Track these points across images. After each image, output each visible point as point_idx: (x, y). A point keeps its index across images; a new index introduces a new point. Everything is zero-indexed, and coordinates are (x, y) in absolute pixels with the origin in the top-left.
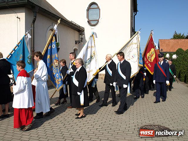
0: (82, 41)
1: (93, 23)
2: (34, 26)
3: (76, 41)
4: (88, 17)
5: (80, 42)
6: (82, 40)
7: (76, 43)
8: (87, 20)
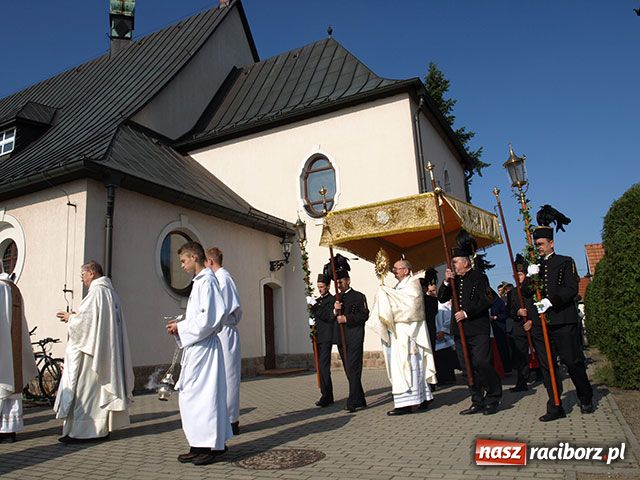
0: (287, 262)
2: (111, 221)
3: (271, 263)
4: (306, 193)
5: (281, 265)
6: (287, 259)
7: (272, 269)
8: (302, 203)
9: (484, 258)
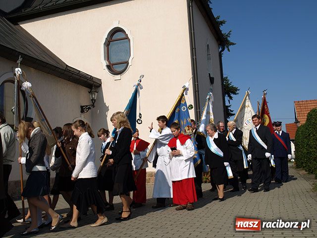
0: (93, 106)
1: (118, 68)
3: (82, 107)
4: (108, 56)
5: (89, 108)
6: (94, 104)
7: (82, 111)
8: (105, 63)
9: (229, 108)
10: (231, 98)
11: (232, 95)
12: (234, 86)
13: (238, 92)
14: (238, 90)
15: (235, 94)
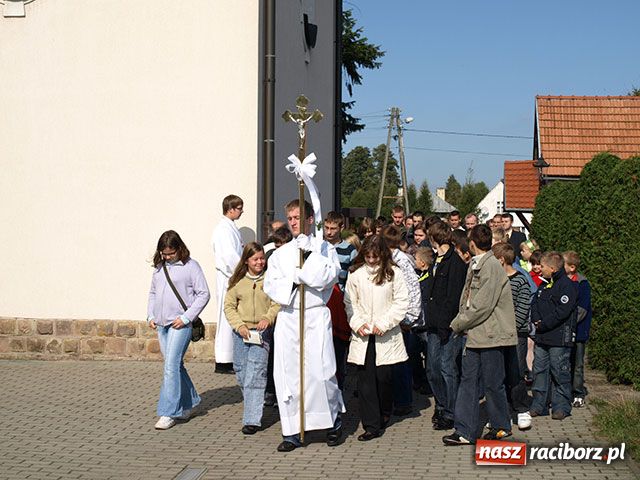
9: (348, 111)
10: (356, 77)
11: (361, 70)
12: (368, 43)
13: (378, 60)
14: (381, 54)
15: (368, 64)
